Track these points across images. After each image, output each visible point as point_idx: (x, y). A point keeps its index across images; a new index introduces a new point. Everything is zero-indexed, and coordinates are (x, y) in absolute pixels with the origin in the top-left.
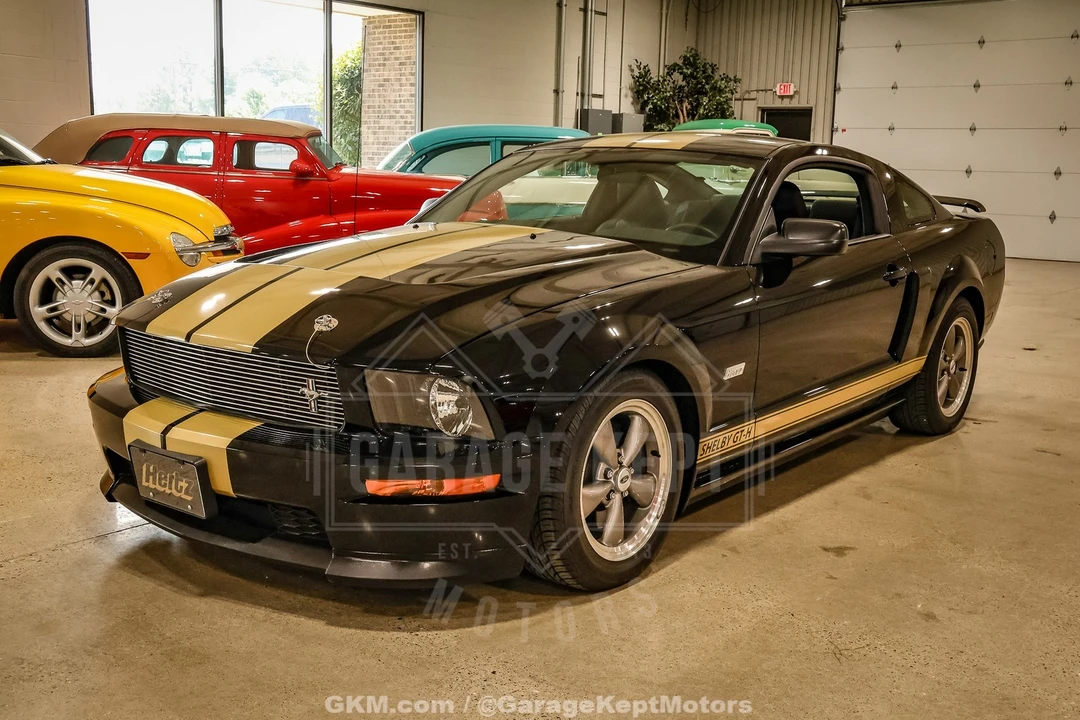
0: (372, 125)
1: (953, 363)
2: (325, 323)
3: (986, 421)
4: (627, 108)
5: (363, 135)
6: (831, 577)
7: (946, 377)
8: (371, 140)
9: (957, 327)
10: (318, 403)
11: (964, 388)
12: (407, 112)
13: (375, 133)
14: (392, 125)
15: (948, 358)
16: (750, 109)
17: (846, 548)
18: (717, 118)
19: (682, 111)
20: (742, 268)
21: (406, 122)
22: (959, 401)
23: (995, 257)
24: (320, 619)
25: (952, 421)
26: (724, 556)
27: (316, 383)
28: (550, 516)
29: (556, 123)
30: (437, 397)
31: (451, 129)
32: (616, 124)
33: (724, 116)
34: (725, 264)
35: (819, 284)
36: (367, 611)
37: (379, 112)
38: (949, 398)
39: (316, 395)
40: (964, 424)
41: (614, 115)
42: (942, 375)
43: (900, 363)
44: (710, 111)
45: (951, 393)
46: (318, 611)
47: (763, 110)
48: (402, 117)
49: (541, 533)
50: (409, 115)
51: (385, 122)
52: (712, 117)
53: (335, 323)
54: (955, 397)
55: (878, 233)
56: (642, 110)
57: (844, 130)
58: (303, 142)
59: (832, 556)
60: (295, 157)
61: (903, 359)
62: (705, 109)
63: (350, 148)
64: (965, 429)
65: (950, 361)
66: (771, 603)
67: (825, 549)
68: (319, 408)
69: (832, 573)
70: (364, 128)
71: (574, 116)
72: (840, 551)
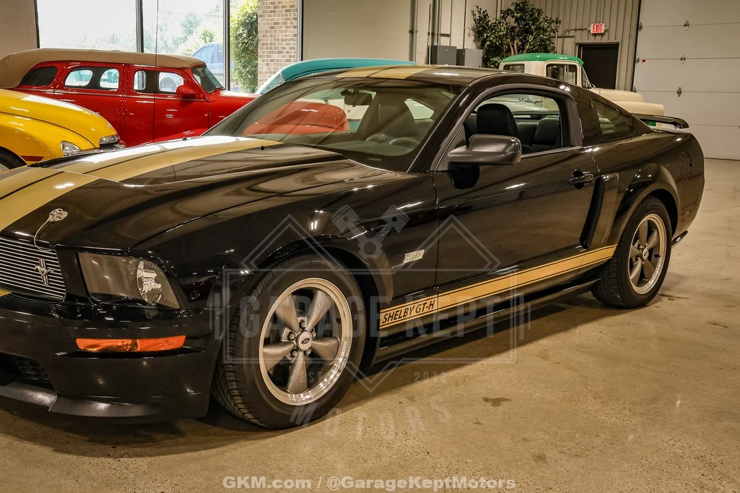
0: (265, 58)
1: (645, 250)
2: (58, 215)
3: (680, 298)
4: (470, 44)
5: (259, 66)
6: (478, 423)
7: (640, 261)
8: (265, 70)
9: (649, 222)
10: (49, 277)
11: (658, 272)
12: (292, 48)
13: (267, 65)
14: (280, 58)
15: (641, 247)
16: (569, 45)
17: (504, 400)
18: (540, 52)
19: (513, 47)
20: (428, 175)
21: (290, 56)
22: (652, 283)
23: (691, 165)
24: (50, 446)
25: (644, 297)
26: (400, 403)
27: (46, 262)
28: (231, 369)
29: (411, 59)
30: (141, 273)
31: (315, 62)
32: (460, 56)
33: (546, 51)
34: (413, 171)
35: (512, 187)
36: (91, 441)
37: (271, 48)
38: (642, 279)
39: (46, 271)
40: (659, 300)
41: (458, 50)
42: (637, 260)
43: (588, 250)
44: (534, 47)
45: (646, 274)
46: (53, 440)
47: (580, 45)
48: (288, 52)
49: (227, 382)
50: (292, 51)
51: (275, 56)
52: (537, 51)
53: (65, 214)
54: (650, 278)
55: (571, 146)
56: (482, 46)
57: (644, 61)
58: (189, 72)
59: (488, 405)
60: (182, 83)
61: (591, 247)
62: (530, 45)
63: (250, 76)
64: (657, 304)
65: (643, 249)
66: (416, 443)
67: (486, 400)
68: (49, 281)
69: (480, 420)
70: (260, 61)
71: (426, 52)
72: (497, 402)
